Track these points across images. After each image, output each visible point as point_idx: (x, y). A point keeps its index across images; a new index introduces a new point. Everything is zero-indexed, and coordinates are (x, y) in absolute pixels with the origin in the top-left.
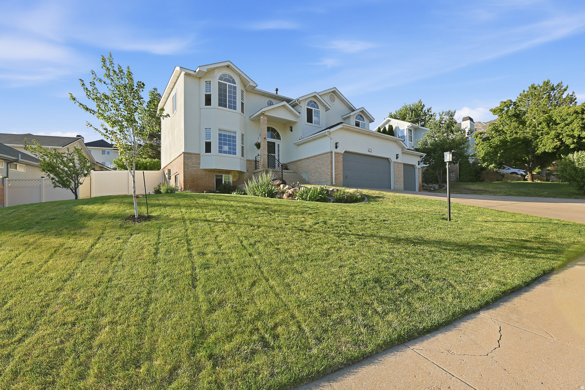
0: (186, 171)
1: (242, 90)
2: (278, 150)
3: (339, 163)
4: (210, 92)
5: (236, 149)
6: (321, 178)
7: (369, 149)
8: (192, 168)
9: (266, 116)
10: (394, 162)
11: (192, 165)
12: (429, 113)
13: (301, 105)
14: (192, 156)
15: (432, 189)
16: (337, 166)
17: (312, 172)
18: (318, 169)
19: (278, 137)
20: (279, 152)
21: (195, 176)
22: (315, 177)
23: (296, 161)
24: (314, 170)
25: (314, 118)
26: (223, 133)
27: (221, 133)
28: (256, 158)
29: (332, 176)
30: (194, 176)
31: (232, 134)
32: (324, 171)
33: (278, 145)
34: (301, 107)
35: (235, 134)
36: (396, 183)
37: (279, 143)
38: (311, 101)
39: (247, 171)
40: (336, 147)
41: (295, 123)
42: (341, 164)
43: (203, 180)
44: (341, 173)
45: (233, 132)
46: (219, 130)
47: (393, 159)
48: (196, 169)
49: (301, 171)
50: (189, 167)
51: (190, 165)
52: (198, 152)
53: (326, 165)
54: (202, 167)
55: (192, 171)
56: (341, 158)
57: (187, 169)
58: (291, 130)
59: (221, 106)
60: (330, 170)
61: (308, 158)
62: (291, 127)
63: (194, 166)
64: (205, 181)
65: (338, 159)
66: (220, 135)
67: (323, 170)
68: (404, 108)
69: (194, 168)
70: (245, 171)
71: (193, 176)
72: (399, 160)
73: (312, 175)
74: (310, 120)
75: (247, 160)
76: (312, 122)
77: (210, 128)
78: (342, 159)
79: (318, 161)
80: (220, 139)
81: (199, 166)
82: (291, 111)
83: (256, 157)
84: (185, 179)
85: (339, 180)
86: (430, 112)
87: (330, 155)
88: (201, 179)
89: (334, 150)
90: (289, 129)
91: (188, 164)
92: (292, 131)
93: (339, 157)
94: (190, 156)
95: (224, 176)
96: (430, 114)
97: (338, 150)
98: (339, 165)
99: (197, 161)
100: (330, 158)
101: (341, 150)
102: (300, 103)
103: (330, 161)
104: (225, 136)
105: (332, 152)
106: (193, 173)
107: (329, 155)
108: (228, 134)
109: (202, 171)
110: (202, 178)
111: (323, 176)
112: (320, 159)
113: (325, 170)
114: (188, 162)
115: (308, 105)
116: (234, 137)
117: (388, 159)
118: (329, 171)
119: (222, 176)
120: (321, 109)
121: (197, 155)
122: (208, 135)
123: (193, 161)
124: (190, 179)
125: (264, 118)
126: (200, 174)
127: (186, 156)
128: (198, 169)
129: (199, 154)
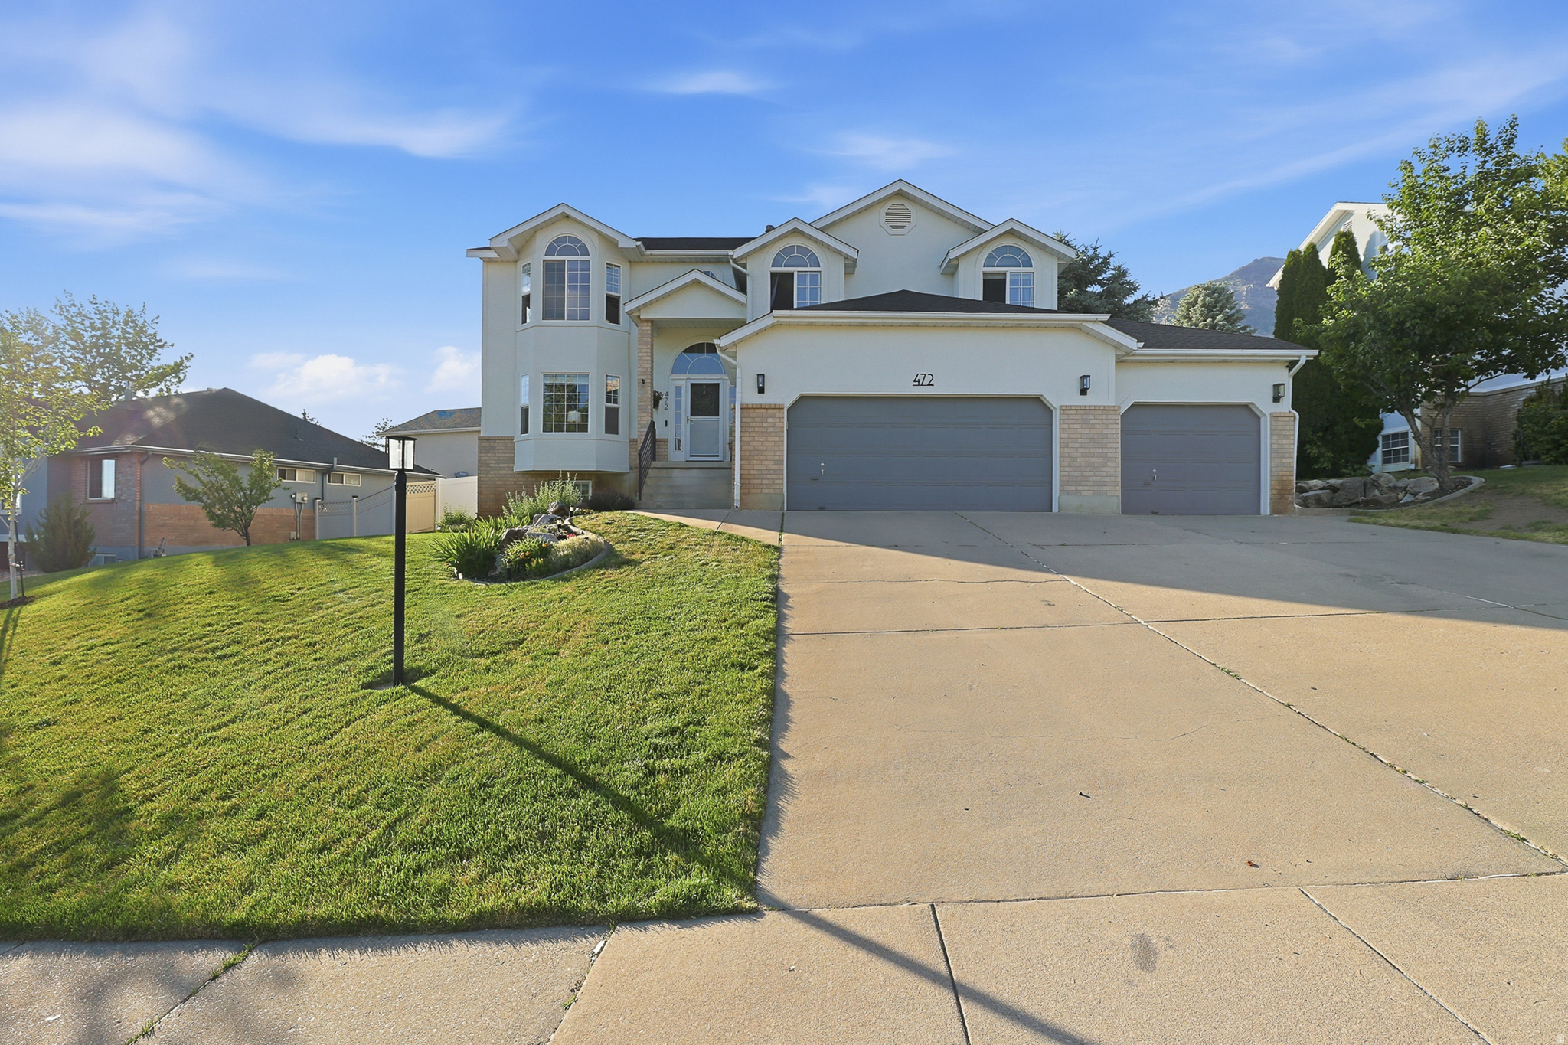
0: (484, 479)
1: (609, 264)
5: (587, 416)
8: (496, 472)
9: (647, 320)
11: (497, 465)
14: (496, 444)
21: (503, 490)
25: (798, 298)
26: (553, 381)
27: (548, 382)
30: (500, 489)
31: (579, 382)
33: (733, 389)
35: (584, 379)
39: (631, 469)
45: (580, 376)
46: (545, 375)
48: (504, 472)
50: (488, 469)
51: (493, 465)
52: (509, 434)
54: (519, 467)
55: (497, 479)
57: (485, 475)
59: (552, 318)
63: (501, 465)
66: (548, 387)
69: (501, 472)
70: (623, 469)
71: (497, 489)
75: (630, 440)
80: (546, 398)
81: (511, 465)
82: (721, 293)
84: (481, 497)
91: (488, 462)
94: (492, 444)
99: (507, 455)
106: (498, 482)
108: (565, 382)
109: (518, 476)
114: (486, 458)
116: (583, 388)
120: (828, 265)
121: (506, 441)
123: (499, 455)
124: (492, 496)
125: (643, 328)
126: (514, 484)
127: (482, 444)
128: (510, 472)
129: (512, 439)
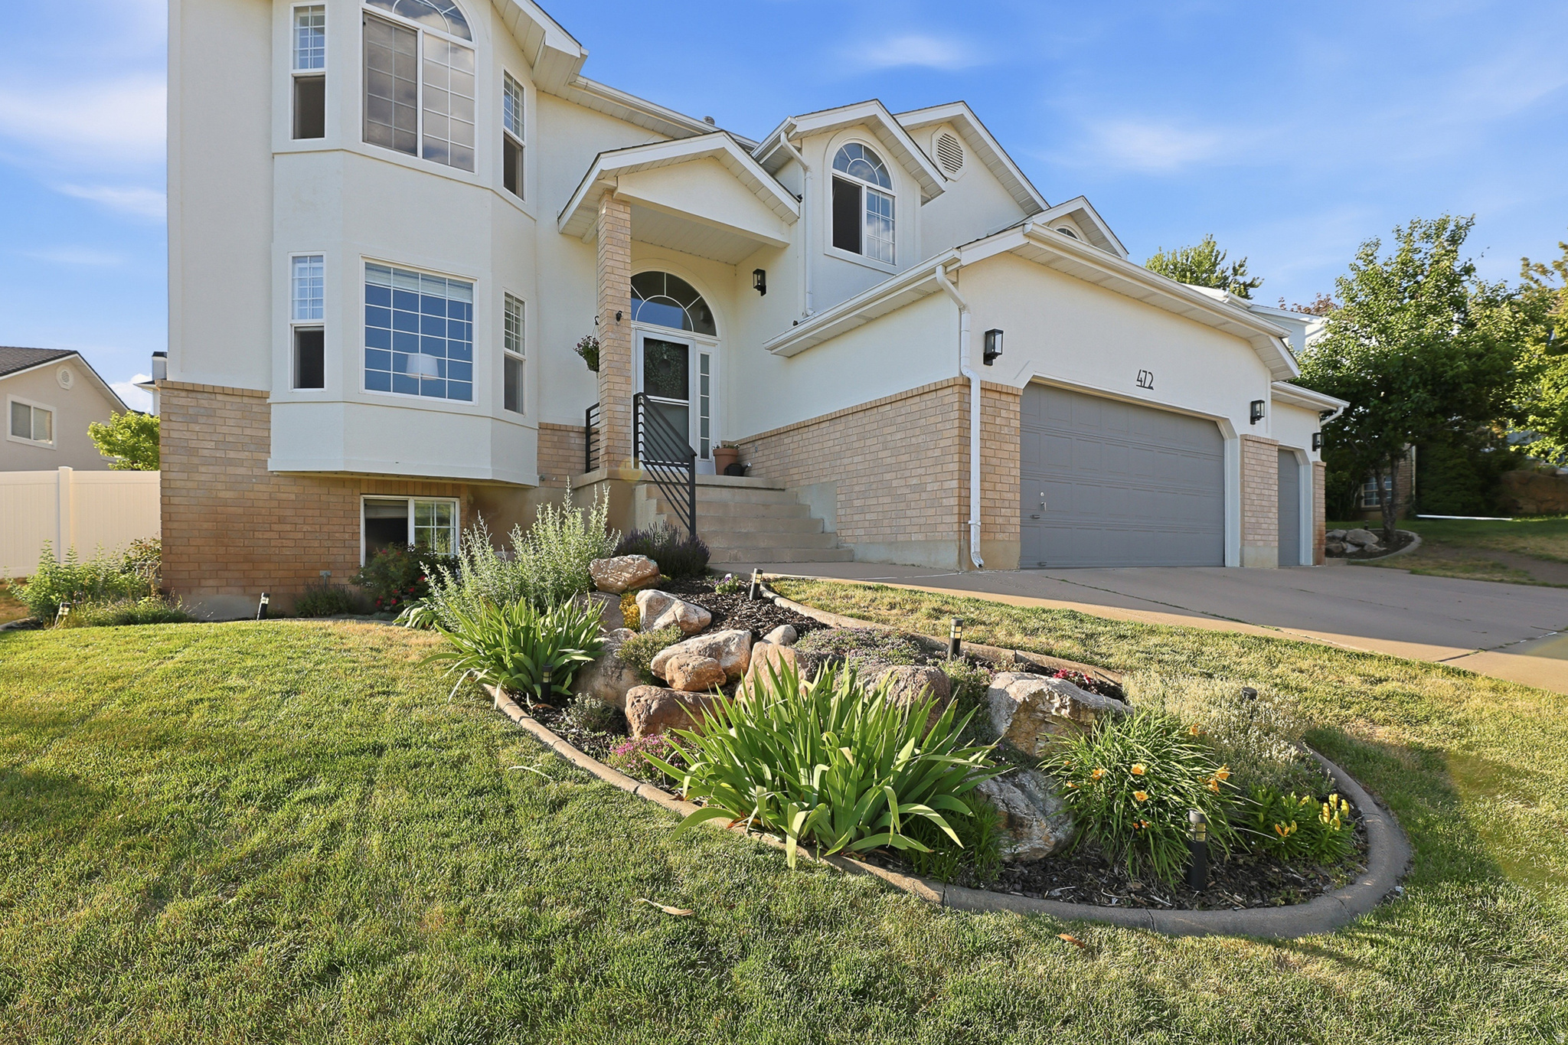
0: (179, 484)
1: (506, 73)
2: (705, 382)
3: (1006, 447)
4: (320, 63)
5: (469, 368)
6: (902, 522)
7: (1143, 375)
8: (216, 469)
9: (626, 201)
10: (1245, 438)
11: (220, 454)
12: (1238, 277)
13: (805, 157)
14: (215, 405)
15: (1350, 549)
16: (994, 461)
17: (857, 488)
18: (887, 476)
19: (705, 323)
20: (705, 389)
21: (240, 511)
22: (868, 517)
23: (778, 433)
24: (864, 480)
25: (867, 230)
26: (393, 284)
27: (380, 281)
28: (588, 418)
29: (964, 516)
30: (230, 510)
31: (450, 295)
32: (920, 488)
33: (705, 359)
34: (806, 169)
35: (466, 292)
36: (1250, 537)
37: (706, 350)
38: (855, 149)
39: (542, 479)
40: (989, 357)
41: (779, 248)
42: (1012, 447)
43: (288, 527)
44: (1010, 496)
45: (454, 284)
46: (369, 267)
47: (1241, 425)
48: (240, 471)
49: (802, 483)
50: (196, 460)
51: (206, 453)
52: (256, 385)
53: (930, 453)
54: (277, 462)
55: (219, 486)
56: (1011, 414)
57: (183, 475)
58: (757, 287)
60: (955, 484)
61: (834, 419)
62: (761, 273)
63: (232, 455)
64: (300, 535)
65: (998, 421)
66: (374, 294)
67: (915, 481)
68: (1157, 264)
69: (231, 470)
70: (533, 479)
71: (221, 509)
72: (1260, 430)
73: (857, 503)
74: (847, 235)
75: (543, 427)
76: (856, 248)
77: (319, 258)
78: (1017, 423)
79: (887, 430)
80: (371, 316)
81: (262, 456)
82: (754, 189)
83: (588, 412)
84: (171, 525)
85: (1000, 536)
86: (1242, 274)
87: (956, 398)
88: (276, 527)
89: (979, 373)
90: (752, 281)
91: (193, 444)
92: (762, 289)
93: (1004, 413)
94: (204, 403)
95: (417, 507)
96: (1241, 279)
97: (1000, 373)
98: (1000, 454)
99: (248, 432)
100: (956, 414)
101: (1010, 373)
102: (799, 150)
103: (956, 432)
104: (406, 299)
105: (967, 384)
106: (222, 494)
107: (951, 397)
108: (421, 289)
109: (280, 481)
110: (281, 520)
111: (914, 513)
112: (900, 419)
113: (929, 479)
114: (187, 435)
115: (840, 162)
116: (463, 310)
117: (1213, 423)
118: (946, 485)
119: (404, 505)
120: (902, 190)
121: (246, 400)
122: (312, 295)
123: (225, 429)
124: (205, 525)
125: (616, 214)
126: (271, 499)
127: (175, 401)
128: (257, 472)
129: (262, 396)
